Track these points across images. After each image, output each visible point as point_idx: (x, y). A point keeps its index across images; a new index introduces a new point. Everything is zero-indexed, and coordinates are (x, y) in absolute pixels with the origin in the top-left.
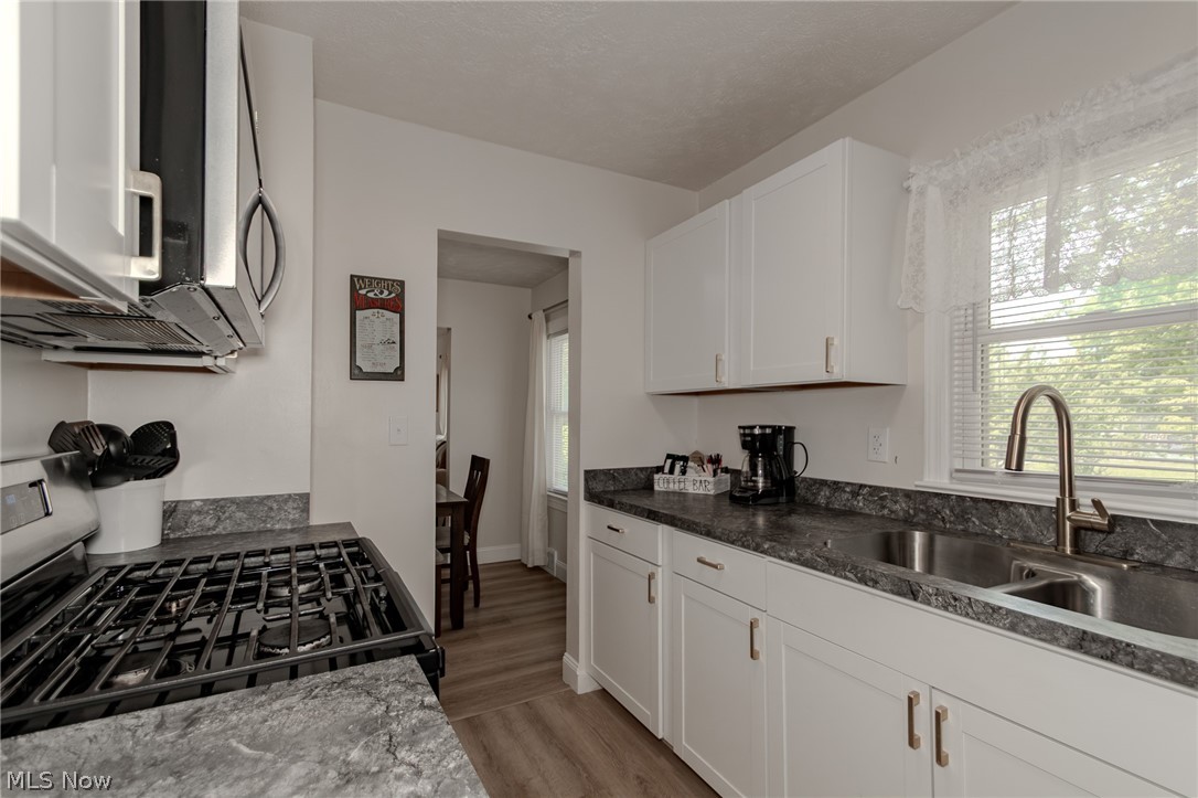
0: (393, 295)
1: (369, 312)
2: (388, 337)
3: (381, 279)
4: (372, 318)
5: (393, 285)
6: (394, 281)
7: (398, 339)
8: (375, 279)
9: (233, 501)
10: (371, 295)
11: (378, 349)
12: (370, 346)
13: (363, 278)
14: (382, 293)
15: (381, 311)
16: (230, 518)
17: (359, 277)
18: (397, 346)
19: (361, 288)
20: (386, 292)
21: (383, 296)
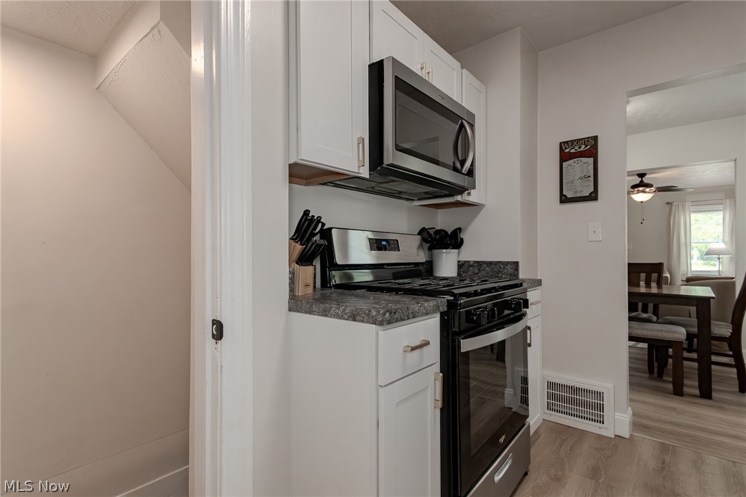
0: (589, 147)
1: (571, 162)
2: (585, 174)
3: (579, 139)
4: (573, 164)
5: (588, 141)
6: (589, 138)
7: (592, 173)
8: (575, 140)
9: (484, 262)
10: (573, 151)
11: (577, 182)
12: (572, 182)
13: (567, 142)
14: (580, 147)
15: (579, 159)
16: (483, 270)
17: (564, 143)
18: (592, 179)
19: (566, 149)
20: (583, 146)
21: (581, 149)
